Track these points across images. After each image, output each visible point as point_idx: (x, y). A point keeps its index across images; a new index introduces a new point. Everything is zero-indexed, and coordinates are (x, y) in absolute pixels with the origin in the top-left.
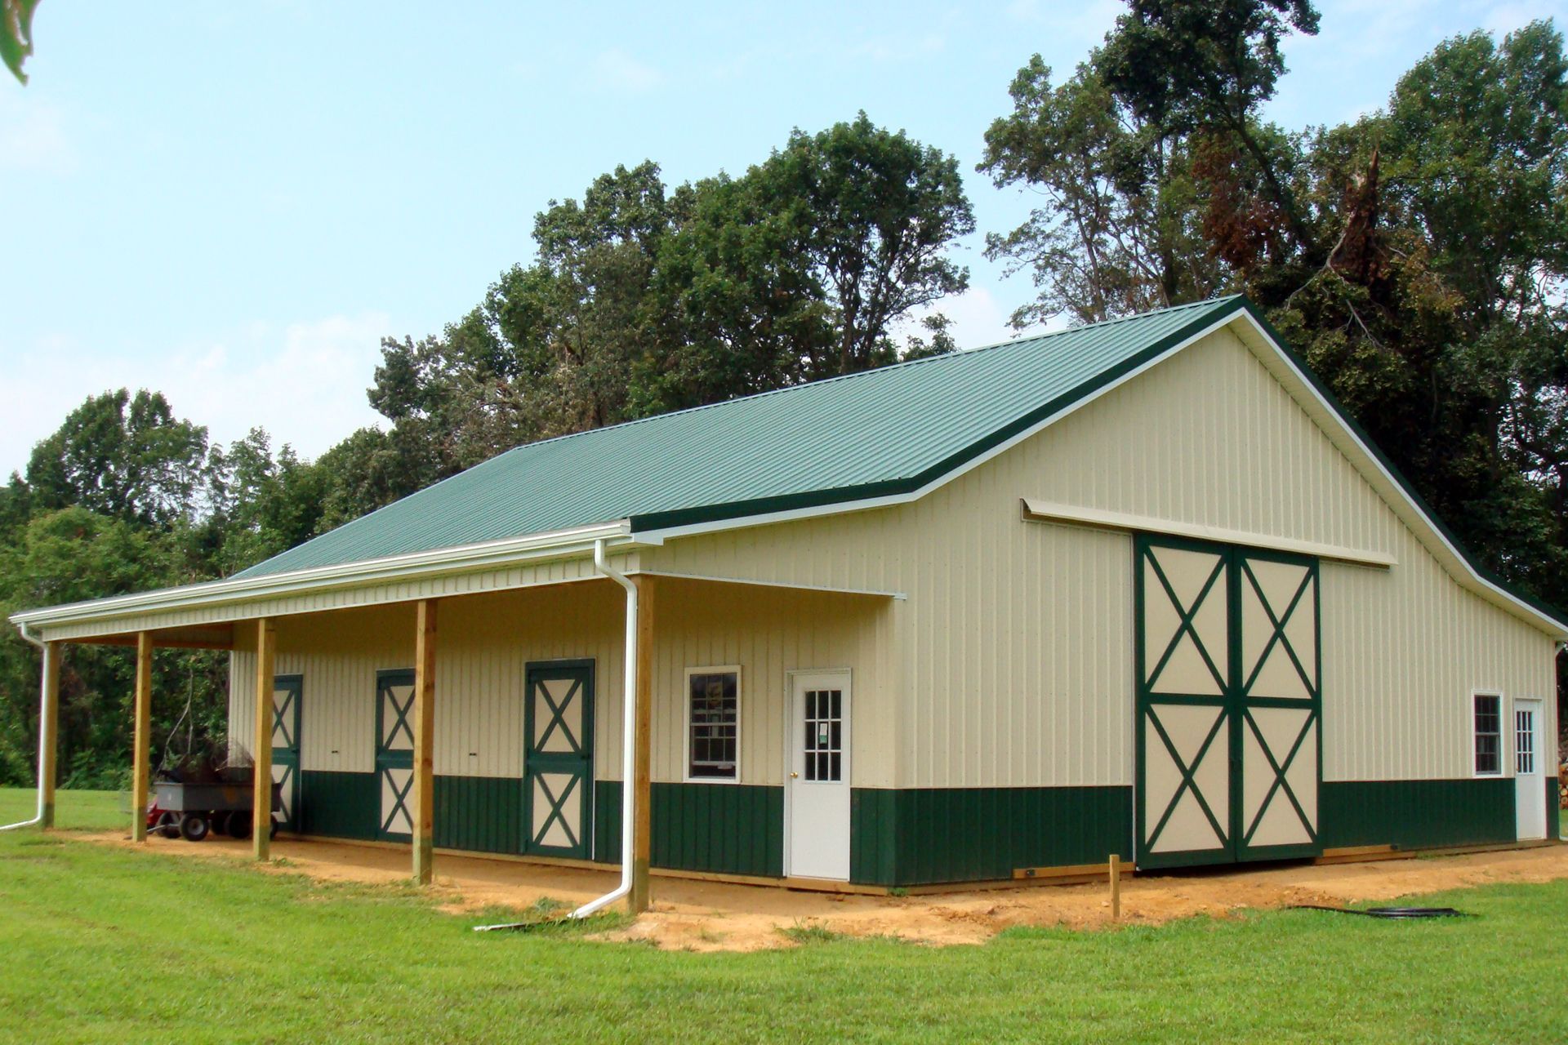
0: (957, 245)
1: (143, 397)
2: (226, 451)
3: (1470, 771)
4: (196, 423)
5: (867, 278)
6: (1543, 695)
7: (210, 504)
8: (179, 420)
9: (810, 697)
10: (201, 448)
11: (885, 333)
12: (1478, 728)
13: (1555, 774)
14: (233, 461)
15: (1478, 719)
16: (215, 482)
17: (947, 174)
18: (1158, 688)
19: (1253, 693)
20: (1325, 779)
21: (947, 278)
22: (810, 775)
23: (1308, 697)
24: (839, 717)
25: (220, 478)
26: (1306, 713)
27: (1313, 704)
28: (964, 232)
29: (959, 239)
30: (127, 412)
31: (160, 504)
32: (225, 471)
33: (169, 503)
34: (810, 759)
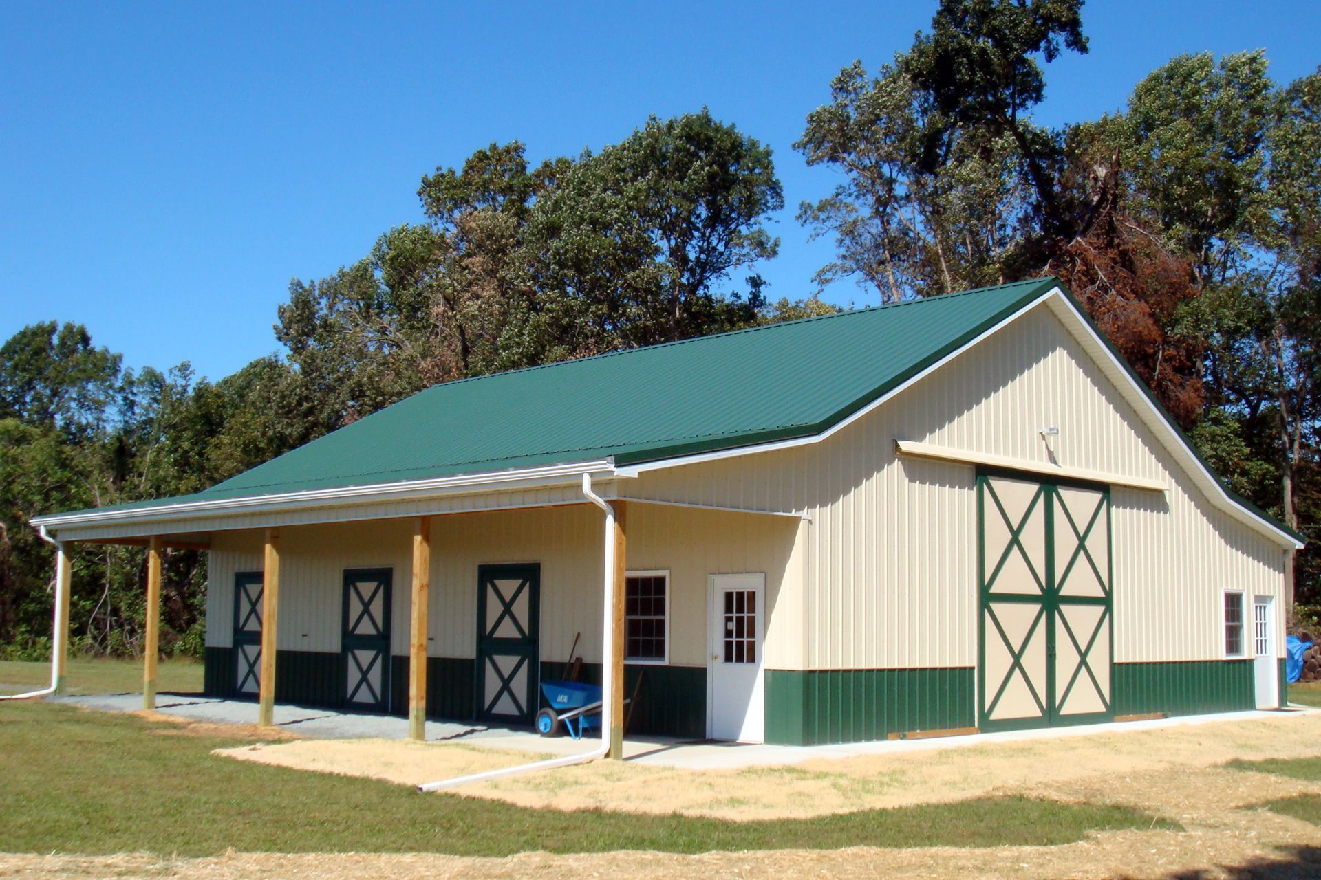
0: (769, 219)
1: (69, 328)
2: (137, 374)
3: (1222, 655)
4: (113, 351)
5: (694, 242)
6: (1275, 592)
7: (120, 418)
8: (98, 349)
9: (729, 596)
10: (116, 370)
11: (707, 287)
12: (1227, 620)
13: (1284, 655)
14: (142, 383)
15: (1227, 612)
16: (125, 399)
17: (764, 160)
18: (995, 589)
19: (1063, 592)
20: (1116, 660)
21: (761, 244)
22: (728, 658)
23: (1102, 595)
24: (754, 612)
25: (130, 396)
26: (1101, 609)
27: (1106, 601)
28: (774, 208)
29: (770, 213)
30: (55, 340)
31: (79, 418)
32: (135, 390)
33: (86, 418)
34: (728, 645)
